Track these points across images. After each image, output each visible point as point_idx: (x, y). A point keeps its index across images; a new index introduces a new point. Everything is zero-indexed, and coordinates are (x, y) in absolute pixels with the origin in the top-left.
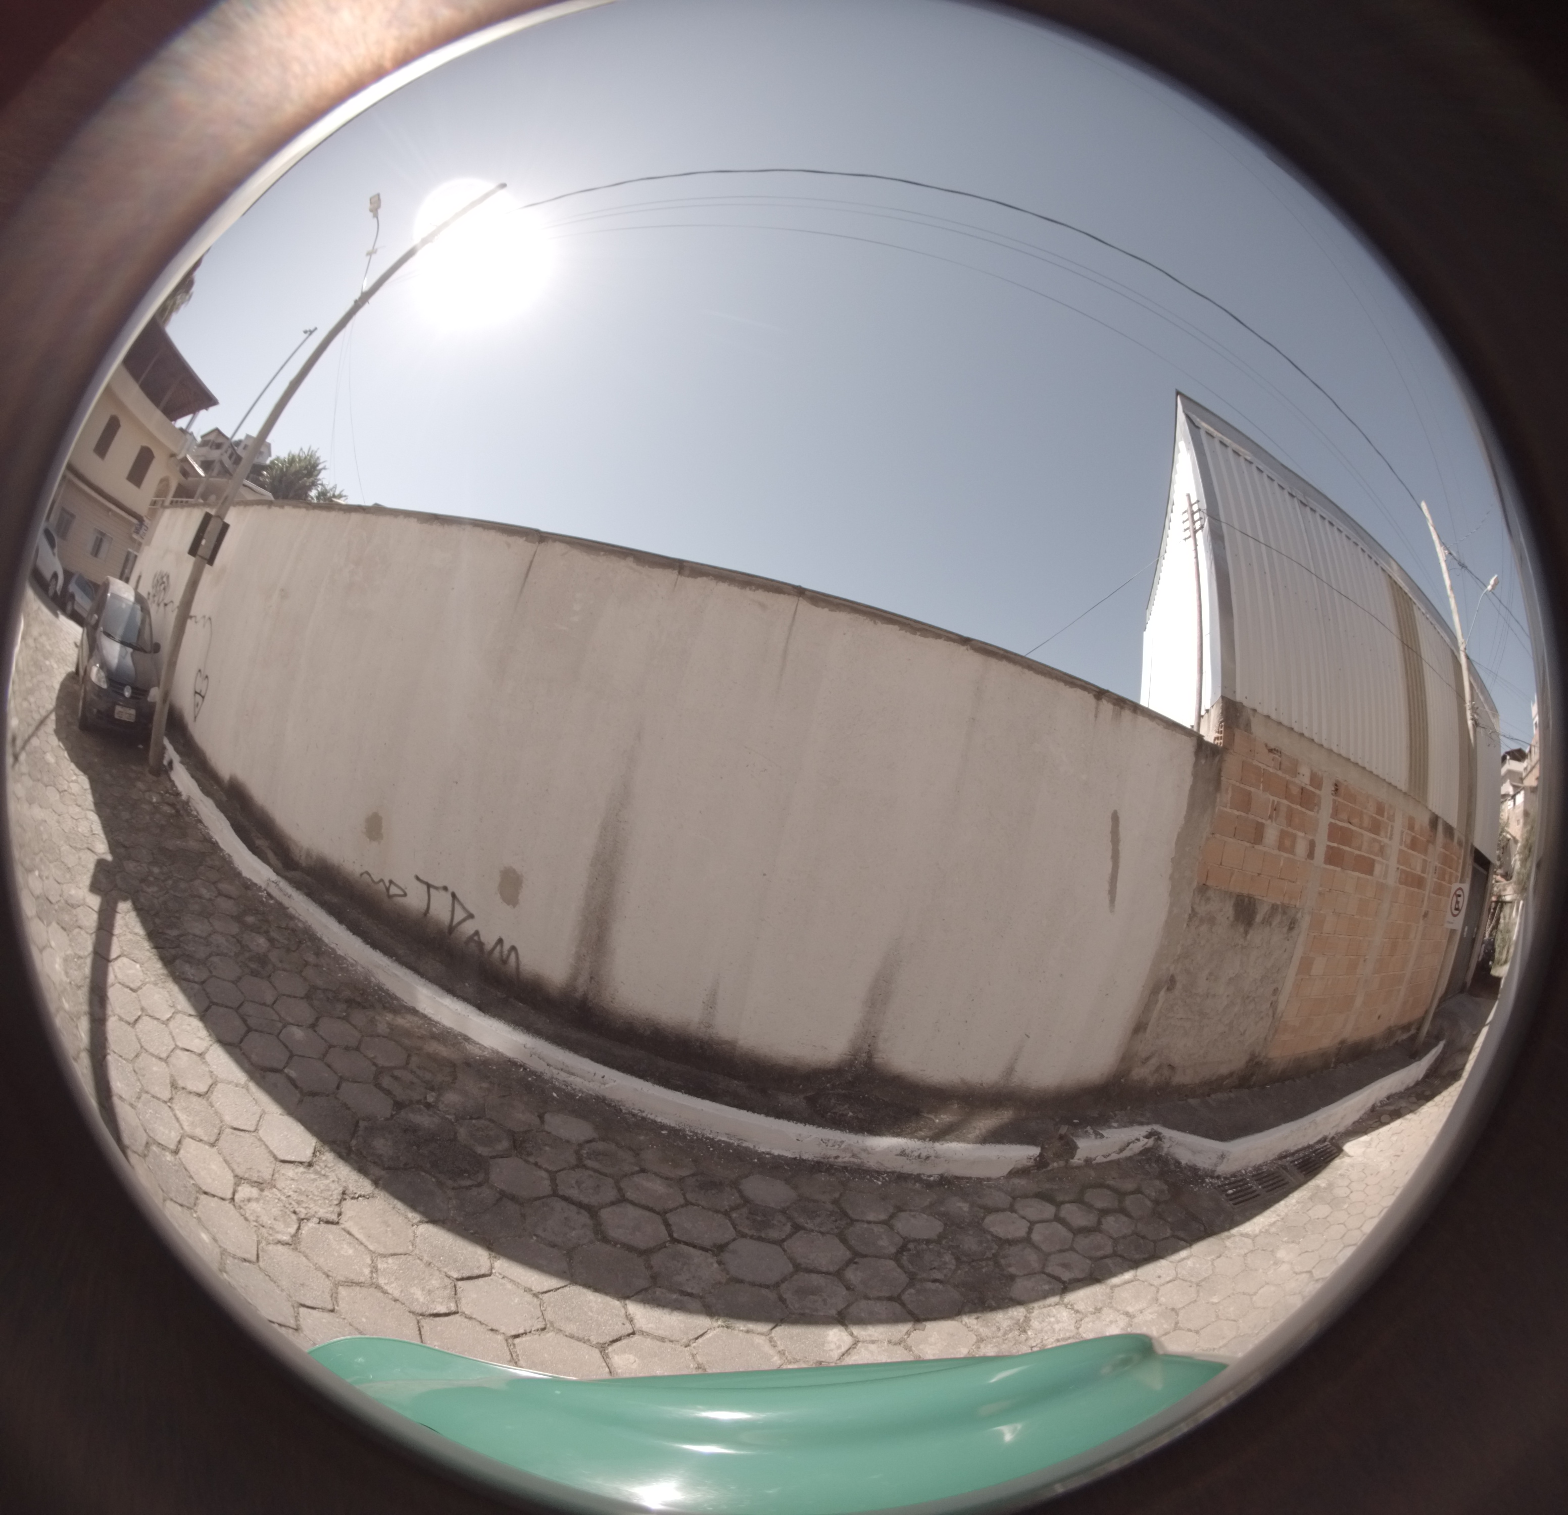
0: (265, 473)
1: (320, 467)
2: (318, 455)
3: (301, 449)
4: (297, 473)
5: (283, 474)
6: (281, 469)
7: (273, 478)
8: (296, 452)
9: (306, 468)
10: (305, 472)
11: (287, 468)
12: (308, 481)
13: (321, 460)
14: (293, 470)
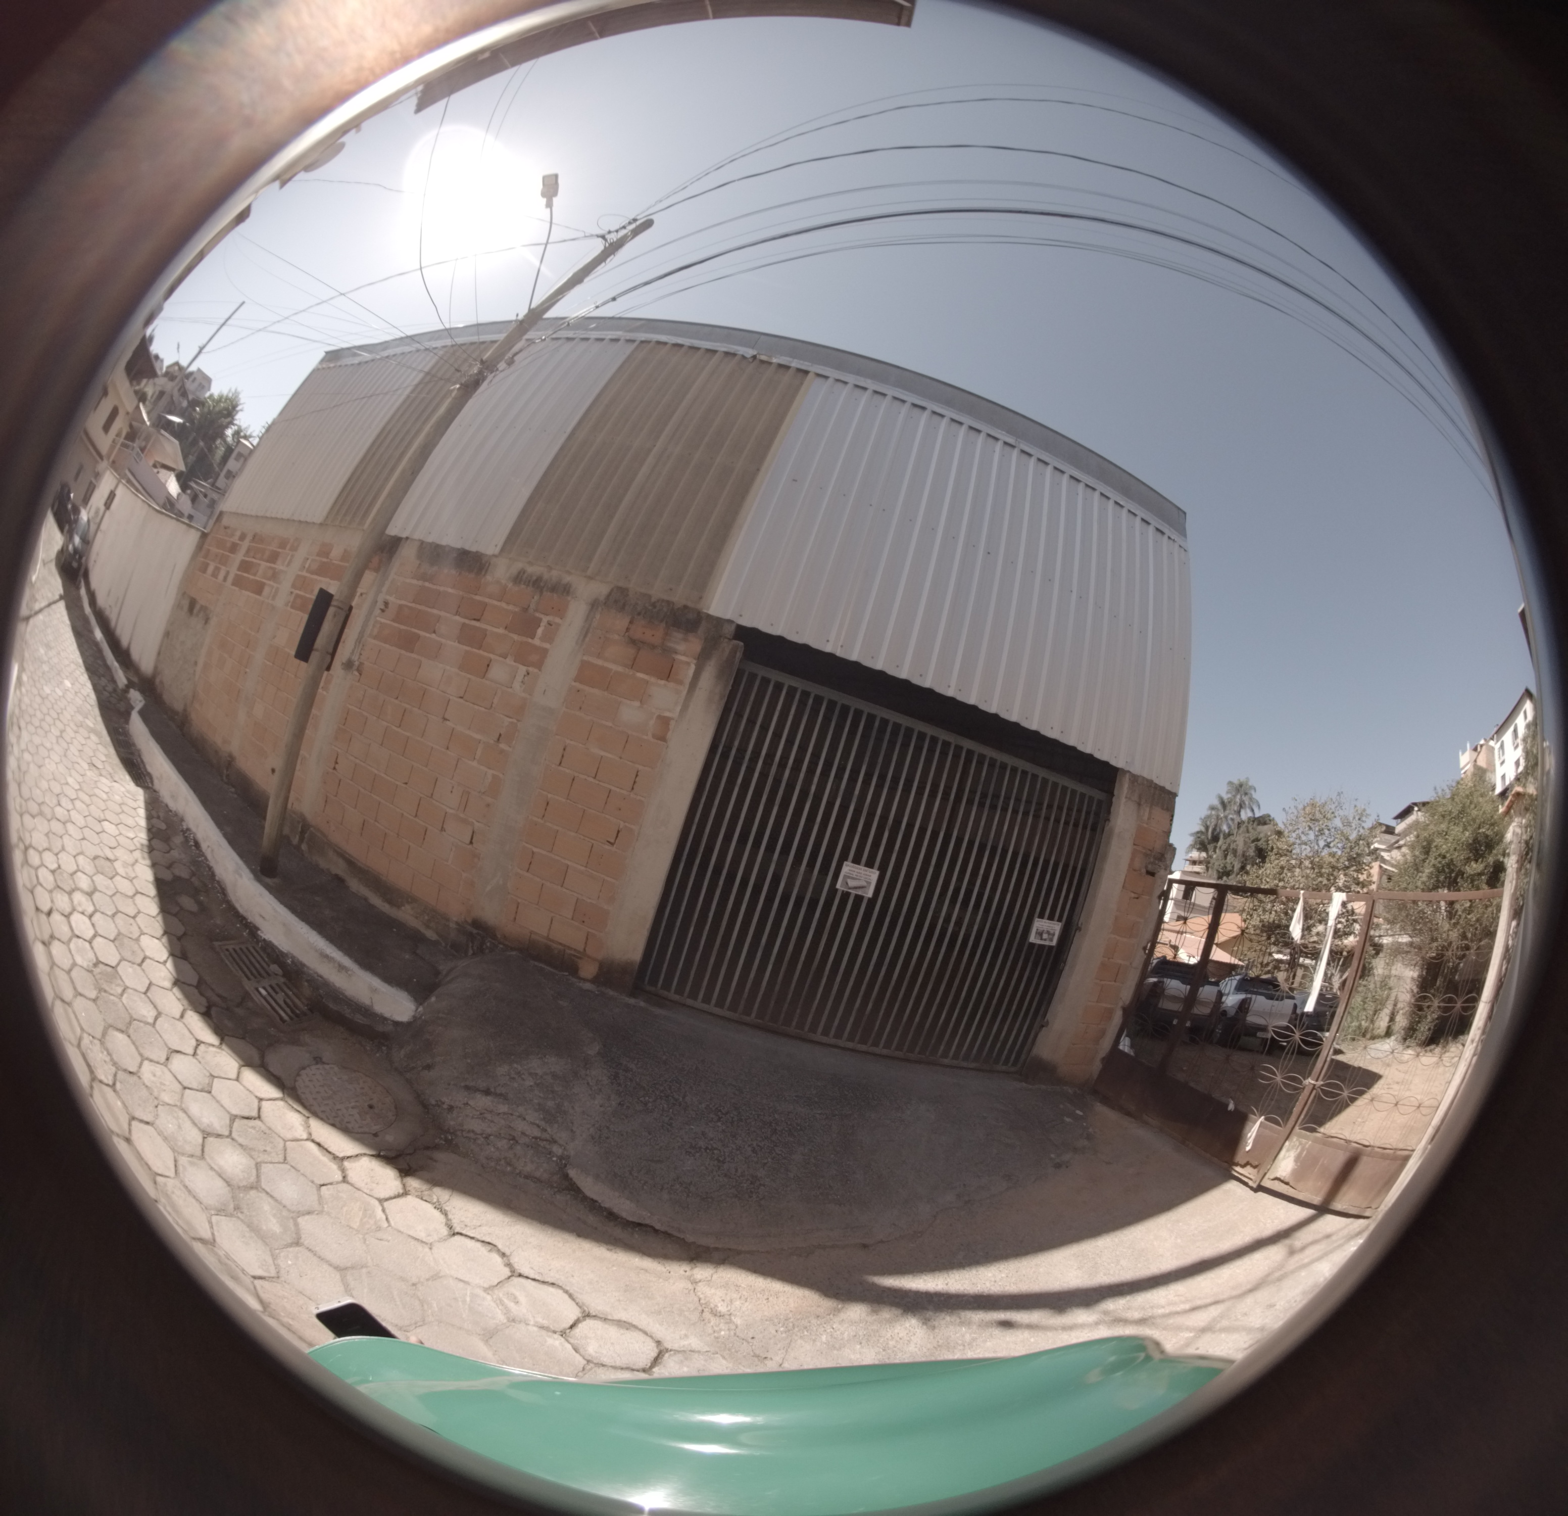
0: (198, 409)
1: (239, 408)
2: (241, 396)
3: (230, 390)
4: (220, 412)
5: (210, 412)
6: (209, 407)
7: (202, 414)
8: (225, 392)
9: (227, 409)
10: (225, 412)
11: (214, 407)
12: (225, 421)
13: (242, 401)
14: (217, 409)
